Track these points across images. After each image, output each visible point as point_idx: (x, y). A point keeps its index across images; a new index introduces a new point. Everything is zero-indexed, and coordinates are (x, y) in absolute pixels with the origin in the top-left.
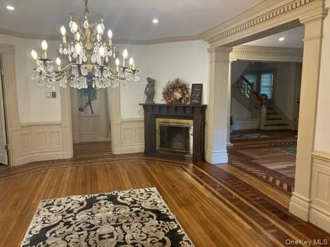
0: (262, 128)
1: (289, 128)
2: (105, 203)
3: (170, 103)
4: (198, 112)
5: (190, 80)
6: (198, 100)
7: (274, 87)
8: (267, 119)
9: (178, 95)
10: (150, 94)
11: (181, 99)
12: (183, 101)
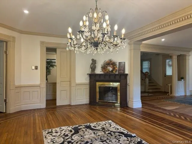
0: (147, 91)
2: (86, 130)
3: (106, 73)
5: (117, 60)
6: (123, 71)
7: (150, 69)
8: (149, 86)
9: (110, 69)
11: (112, 71)
12: (114, 72)
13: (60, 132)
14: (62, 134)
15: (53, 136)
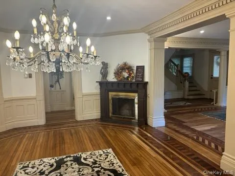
0: (186, 97)
1: (205, 97)
2: (71, 164)
3: (120, 81)
4: (141, 87)
5: (135, 63)
6: (141, 78)
7: (193, 68)
8: (189, 91)
9: (126, 75)
10: (104, 74)
11: (128, 77)
12: (130, 79)
13: (38, 166)
14: (39, 170)
15: (26, 173)
